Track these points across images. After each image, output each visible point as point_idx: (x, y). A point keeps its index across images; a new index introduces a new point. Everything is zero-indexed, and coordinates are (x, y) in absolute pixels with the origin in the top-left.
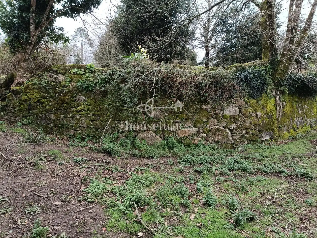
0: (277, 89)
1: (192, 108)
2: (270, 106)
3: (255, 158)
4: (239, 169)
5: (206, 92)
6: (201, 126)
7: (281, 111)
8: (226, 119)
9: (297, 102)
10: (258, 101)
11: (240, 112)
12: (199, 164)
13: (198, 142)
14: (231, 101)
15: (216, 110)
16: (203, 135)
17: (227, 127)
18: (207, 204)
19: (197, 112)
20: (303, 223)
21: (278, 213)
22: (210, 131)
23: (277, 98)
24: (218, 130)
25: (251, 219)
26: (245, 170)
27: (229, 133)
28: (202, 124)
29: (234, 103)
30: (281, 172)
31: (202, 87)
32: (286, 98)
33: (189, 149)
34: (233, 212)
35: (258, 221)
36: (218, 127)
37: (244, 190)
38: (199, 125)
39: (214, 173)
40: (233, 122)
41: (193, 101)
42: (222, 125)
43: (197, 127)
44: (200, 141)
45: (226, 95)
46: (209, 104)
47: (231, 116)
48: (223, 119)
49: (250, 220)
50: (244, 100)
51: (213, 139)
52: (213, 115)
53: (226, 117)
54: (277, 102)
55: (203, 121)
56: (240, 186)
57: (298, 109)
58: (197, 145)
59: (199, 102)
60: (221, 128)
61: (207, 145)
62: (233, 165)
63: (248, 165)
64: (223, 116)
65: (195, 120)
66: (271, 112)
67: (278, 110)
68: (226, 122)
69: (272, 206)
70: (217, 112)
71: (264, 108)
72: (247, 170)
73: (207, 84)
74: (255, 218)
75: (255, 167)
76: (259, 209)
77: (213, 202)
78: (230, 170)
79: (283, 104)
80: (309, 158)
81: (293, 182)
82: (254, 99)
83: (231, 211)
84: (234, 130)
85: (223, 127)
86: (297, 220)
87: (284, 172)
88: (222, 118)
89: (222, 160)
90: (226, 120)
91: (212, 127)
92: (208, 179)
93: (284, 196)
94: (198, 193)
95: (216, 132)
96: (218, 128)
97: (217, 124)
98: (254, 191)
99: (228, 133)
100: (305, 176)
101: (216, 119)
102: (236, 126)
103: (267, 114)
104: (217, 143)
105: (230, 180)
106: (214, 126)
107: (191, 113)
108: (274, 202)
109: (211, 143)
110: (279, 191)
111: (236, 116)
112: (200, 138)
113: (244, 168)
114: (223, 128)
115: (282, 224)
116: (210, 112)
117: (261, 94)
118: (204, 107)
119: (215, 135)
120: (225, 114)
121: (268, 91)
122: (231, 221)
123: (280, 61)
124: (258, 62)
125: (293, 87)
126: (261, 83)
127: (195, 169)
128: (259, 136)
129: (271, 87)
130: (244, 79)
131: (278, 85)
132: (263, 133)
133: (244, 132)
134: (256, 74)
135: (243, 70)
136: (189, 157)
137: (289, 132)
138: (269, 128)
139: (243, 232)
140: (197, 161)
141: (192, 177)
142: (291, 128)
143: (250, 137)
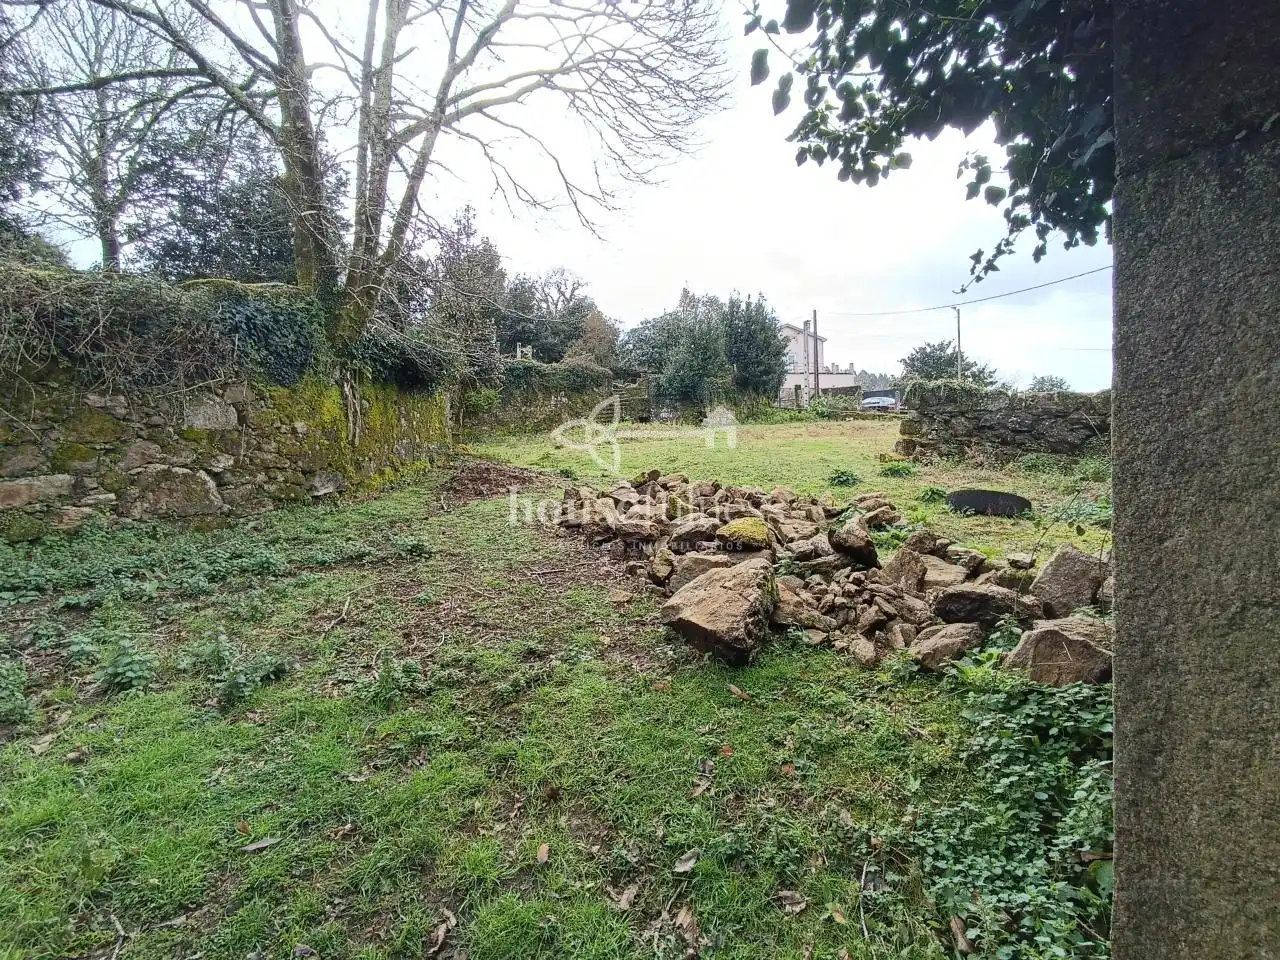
0: (343, 365)
1: (35, 399)
2: (331, 407)
3: (294, 539)
4: (244, 571)
5: (97, 347)
6: (90, 465)
7: (359, 422)
8: (195, 440)
9: (395, 402)
10: (294, 391)
11: (242, 419)
12: (84, 585)
13: (78, 523)
14: (209, 389)
15: (152, 412)
16: (101, 497)
17: (198, 464)
18: (117, 685)
19: (61, 416)
20: (411, 642)
21: (353, 640)
22: (132, 483)
23: (347, 389)
24: (166, 475)
25: (278, 674)
26: (264, 569)
27: (212, 484)
28: (95, 460)
29: (217, 395)
30: (361, 556)
31: (75, 329)
32: (370, 392)
33: (38, 551)
34: (216, 677)
35: (299, 675)
36: (166, 467)
37: (259, 615)
38: (77, 464)
39: (151, 599)
40: (221, 451)
41: (40, 379)
42: (182, 460)
43: (68, 472)
44: (90, 516)
45: (184, 365)
46: (117, 391)
47: (211, 435)
48: (184, 443)
49: (273, 677)
50: (253, 388)
51: (146, 505)
52: (141, 429)
53: (192, 436)
54: (347, 398)
55: (98, 447)
56: (244, 612)
57: (399, 421)
58: (77, 532)
59: (66, 384)
60: (177, 469)
61: (123, 529)
62: (224, 564)
63: (278, 558)
64: (180, 433)
65: (55, 447)
66: (334, 421)
67: (351, 419)
68: (195, 450)
69: (339, 630)
70: (156, 419)
71: (314, 410)
72: (268, 568)
73: (96, 322)
74: (287, 667)
75: (294, 558)
76: (302, 648)
77: (140, 673)
78: (212, 579)
79: (361, 405)
80: (426, 519)
81: (390, 570)
82: (283, 385)
83: (211, 676)
84: (229, 475)
85: (185, 466)
86: (401, 642)
87: (369, 553)
88: (176, 437)
89: (183, 560)
90: (194, 445)
91: (140, 470)
92: (126, 619)
93: (370, 601)
94: (75, 668)
95: (160, 482)
96: (164, 470)
97: (161, 459)
98: (290, 613)
99: (205, 483)
100: (417, 551)
101: (156, 442)
102: (231, 462)
103: (324, 428)
104: (165, 517)
105: (213, 604)
106: (150, 466)
107: (35, 421)
108: (343, 621)
109: (140, 520)
110: (357, 595)
111: (229, 431)
112: (87, 510)
113: (262, 566)
114: (186, 471)
115: (363, 661)
116: (124, 420)
117: (301, 373)
118: (93, 399)
119: (153, 491)
120: (190, 427)
121: (321, 368)
122: (209, 702)
123: (344, 294)
124: (283, 286)
125: (383, 364)
126: (297, 342)
127: (62, 601)
128: (307, 485)
129: (326, 357)
130: (244, 326)
131: (345, 353)
132: (317, 479)
133: (261, 477)
134: (282, 318)
135: (240, 299)
136: (32, 572)
137: (382, 473)
138: (330, 465)
139: (251, 715)
140: (72, 577)
141: (46, 627)
142: (386, 465)
143: (281, 490)
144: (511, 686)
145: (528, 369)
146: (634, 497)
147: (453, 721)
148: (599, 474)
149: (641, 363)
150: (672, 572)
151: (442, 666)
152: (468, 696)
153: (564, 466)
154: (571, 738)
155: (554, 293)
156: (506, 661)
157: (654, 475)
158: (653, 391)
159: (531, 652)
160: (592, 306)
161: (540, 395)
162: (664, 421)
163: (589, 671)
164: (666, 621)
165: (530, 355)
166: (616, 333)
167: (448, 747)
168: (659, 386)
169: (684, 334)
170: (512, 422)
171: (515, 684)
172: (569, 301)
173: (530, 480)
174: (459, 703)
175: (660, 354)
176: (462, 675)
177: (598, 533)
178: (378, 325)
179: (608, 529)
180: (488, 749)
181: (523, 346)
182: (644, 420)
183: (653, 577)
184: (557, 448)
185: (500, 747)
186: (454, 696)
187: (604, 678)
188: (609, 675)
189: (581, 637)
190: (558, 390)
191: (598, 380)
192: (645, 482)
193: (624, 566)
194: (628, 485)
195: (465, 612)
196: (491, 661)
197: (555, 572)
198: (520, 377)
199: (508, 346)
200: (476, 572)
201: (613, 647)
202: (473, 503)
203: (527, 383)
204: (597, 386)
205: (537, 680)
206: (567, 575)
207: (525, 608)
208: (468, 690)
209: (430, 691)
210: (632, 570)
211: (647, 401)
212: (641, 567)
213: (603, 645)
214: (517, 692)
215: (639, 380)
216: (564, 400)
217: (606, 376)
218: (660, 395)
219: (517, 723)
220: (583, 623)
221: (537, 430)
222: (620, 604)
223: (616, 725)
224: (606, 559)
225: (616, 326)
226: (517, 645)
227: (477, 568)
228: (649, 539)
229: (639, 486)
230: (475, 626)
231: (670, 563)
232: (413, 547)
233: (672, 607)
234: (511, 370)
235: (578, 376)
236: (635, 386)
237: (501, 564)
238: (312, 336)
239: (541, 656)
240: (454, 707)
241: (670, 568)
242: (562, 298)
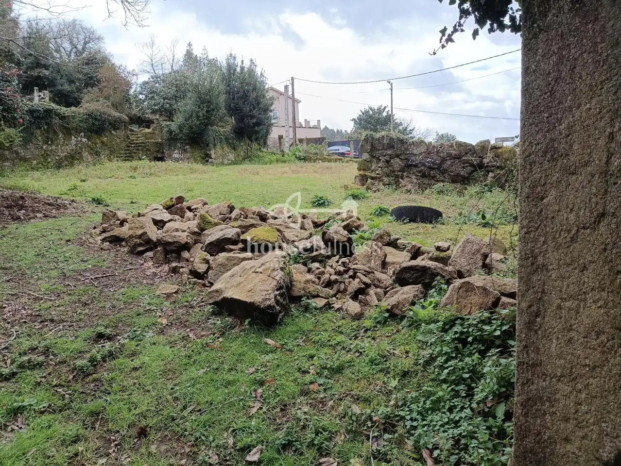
144: (89, 361)
145: (48, 112)
146: (166, 216)
147: (41, 394)
148: (129, 201)
149: (154, 112)
150: (209, 268)
151: (20, 354)
152: (50, 374)
153: (96, 195)
154: (149, 391)
155: (67, 45)
156: (79, 345)
157: (180, 199)
158: (166, 135)
159: (100, 336)
160: (105, 60)
161: (61, 135)
162: (177, 160)
163: (154, 344)
164: (211, 301)
165: (47, 99)
166: (129, 85)
167: (42, 413)
168: (170, 132)
169: (191, 89)
170: (35, 159)
171: (92, 360)
172: (81, 53)
173: (65, 207)
174: (43, 380)
175: (170, 105)
176: (42, 358)
177: (141, 245)
179: (149, 241)
180: (80, 409)
181: (40, 91)
182: (161, 159)
183: (195, 274)
184: (84, 181)
185: (91, 406)
186: (37, 375)
187: (168, 347)
188: (172, 344)
189: (144, 321)
190: (78, 131)
191: (115, 125)
192: (173, 205)
193: (166, 268)
194: (161, 208)
195: (29, 312)
196: (65, 346)
197: (105, 278)
198: (41, 118)
199: (27, 87)
200: (32, 281)
201: (170, 325)
202: (13, 226)
203: (47, 124)
204: (115, 129)
205: (111, 355)
206: (118, 278)
207: (85, 305)
208: (50, 369)
209: (14, 374)
210: (175, 270)
211: (161, 144)
212: (182, 267)
213: (162, 324)
214: (95, 366)
215: (153, 126)
216: (84, 140)
217: (121, 121)
218: (172, 139)
219: (101, 388)
220: (141, 310)
221: (59, 166)
222: (169, 296)
223: (184, 377)
224: (150, 263)
225: (129, 79)
226: (88, 332)
227: (32, 277)
228: (187, 247)
229: (168, 208)
230: (41, 322)
231: (207, 262)
233: (217, 291)
234: (31, 112)
235: (96, 119)
236: (150, 130)
237: (54, 273)
239: (110, 338)
240: (39, 384)
241: (207, 266)
242: (74, 50)
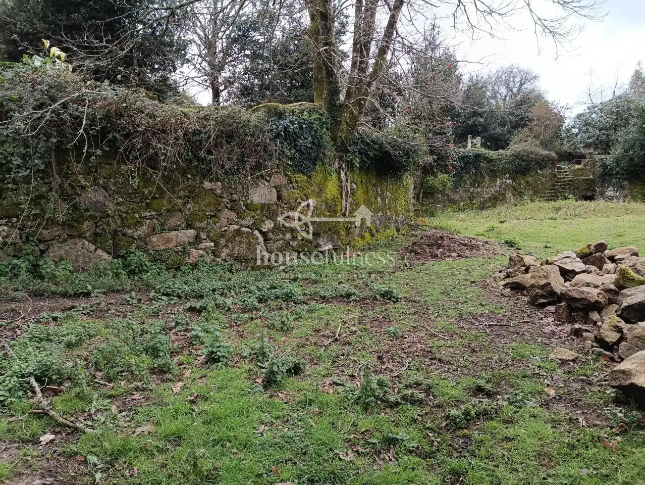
0: (341, 158)
1: (181, 185)
2: (331, 188)
3: (307, 279)
4: (277, 297)
5: (209, 152)
6: (203, 225)
7: (349, 199)
8: (253, 210)
9: (374, 185)
10: (310, 177)
11: (279, 197)
12: (199, 297)
13: (197, 260)
14: (262, 177)
15: (233, 192)
16: (208, 244)
17: (255, 226)
18: (213, 359)
19: (192, 195)
20: (383, 363)
21: (343, 355)
22: (222, 236)
23: (342, 175)
24: (238, 232)
25: (295, 370)
26: (289, 297)
27: (261, 239)
28: (206, 222)
29: (266, 180)
30: (348, 295)
31: (200, 142)
32: (357, 176)
33: (179, 274)
34: (262, 365)
35: (308, 373)
36: (238, 227)
37: (285, 328)
38: (197, 224)
39: (229, 309)
40: (267, 218)
41: (183, 173)
42: (247, 222)
43: (193, 228)
44: (202, 256)
45: (251, 161)
46: (218, 179)
47: (263, 206)
48: (248, 212)
49: (293, 372)
50: (286, 175)
51: (228, 251)
52: (227, 203)
53: (253, 207)
54: (342, 182)
55: (207, 214)
56: (278, 324)
57: (376, 198)
58: (196, 265)
59: (195, 175)
60: (243, 229)
61: (217, 265)
62: (266, 291)
63: (297, 290)
64: (246, 205)
65: (189, 213)
66: (333, 200)
67: (344, 197)
68: (253, 217)
69: (334, 346)
70: (235, 197)
71: (321, 191)
72: (291, 297)
73: (210, 137)
74: (302, 367)
75: (306, 292)
76: (310, 355)
77: (223, 354)
78: (260, 301)
79: (351, 187)
80: (394, 272)
81: (369, 308)
82: (303, 173)
83: (259, 364)
84: (270, 234)
85: (248, 227)
86: (376, 361)
87: (354, 294)
88: (244, 208)
89: (245, 287)
90: (253, 213)
91: (226, 228)
92: (217, 319)
93: (354, 329)
94: (194, 345)
95: (235, 237)
96: (237, 229)
97: (236, 222)
98: (303, 328)
99: (257, 238)
100: (387, 296)
101: (234, 211)
102: (272, 225)
103: (327, 203)
104: (237, 259)
105: (261, 317)
106: (232, 226)
107: (180, 198)
108: (336, 340)
109: (225, 260)
110: (345, 322)
111: (272, 205)
112: (201, 252)
113: (287, 295)
114: (248, 230)
115: (350, 371)
116: (220, 197)
117: (315, 164)
118: (207, 185)
119: (232, 242)
120: (252, 201)
121: (327, 160)
122: (257, 380)
123: (344, 106)
124: (306, 105)
125: (367, 156)
126: (313, 143)
127: (188, 305)
128: (315, 243)
129: (330, 152)
130: (283, 134)
131: (342, 149)
132: (321, 239)
133: (288, 236)
134: (304, 126)
135: (280, 115)
136: (176, 286)
137: (363, 237)
138: (330, 230)
139: (280, 395)
140: (193, 291)
141: (182, 319)
142: (366, 232)
143: (299, 245)
144: (463, 414)
145: (477, 156)
146: (579, 266)
147: (414, 432)
148: (542, 245)
149: (587, 146)
150: (622, 338)
151: (406, 386)
152: (426, 414)
153: (509, 238)
154: (517, 471)
155: (503, 90)
156: (457, 392)
157: (601, 247)
158: (599, 170)
159: (479, 390)
160: (539, 97)
161: (487, 178)
162: (610, 199)
163: (534, 416)
164: (615, 383)
165: (479, 145)
166: (561, 119)
167: (411, 452)
168: (605, 166)
169: (635, 114)
170: (462, 201)
171: (466, 413)
172: (515, 95)
173: (477, 248)
174: (419, 418)
175: (608, 135)
176: (422, 396)
177: (543, 296)
178: (365, 128)
179: (552, 293)
180: (443, 462)
181: (473, 138)
182: (590, 198)
183: (600, 341)
184: (502, 222)
185: (454, 462)
186: (415, 412)
187: (549, 426)
188: (556, 424)
189: (527, 385)
190: (503, 172)
191: (542, 163)
192: (591, 254)
193: (568, 328)
194: (574, 255)
195: (423, 347)
196: (445, 390)
197: (498, 327)
198: (471, 163)
199: (461, 137)
200: (432, 317)
201: (559, 399)
202: (430, 263)
203: (476, 168)
204: (541, 169)
205: (486, 415)
206: (511, 329)
207: (474, 351)
208: (427, 410)
209: (397, 404)
210: (577, 333)
211: (593, 181)
212: (587, 331)
213: (548, 395)
214: (468, 420)
215: (584, 161)
216: (508, 181)
217: (548, 158)
218: (607, 175)
219: (468, 448)
220: (528, 372)
221: (482, 207)
222: (564, 363)
223: (562, 470)
224: (551, 319)
225: (562, 114)
226: (468, 381)
227: (433, 313)
228: (597, 307)
229: (584, 257)
230: (431, 359)
231: (619, 330)
232: (385, 292)
233: (623, 372)
234: (463, 158)
235: (522, 160)
236: (580, 167)
237: (453, 313)
238: (322, 138)
239: (489, 395)
240: (415, 421)
241: (618, 335)
242: (509, 94)
